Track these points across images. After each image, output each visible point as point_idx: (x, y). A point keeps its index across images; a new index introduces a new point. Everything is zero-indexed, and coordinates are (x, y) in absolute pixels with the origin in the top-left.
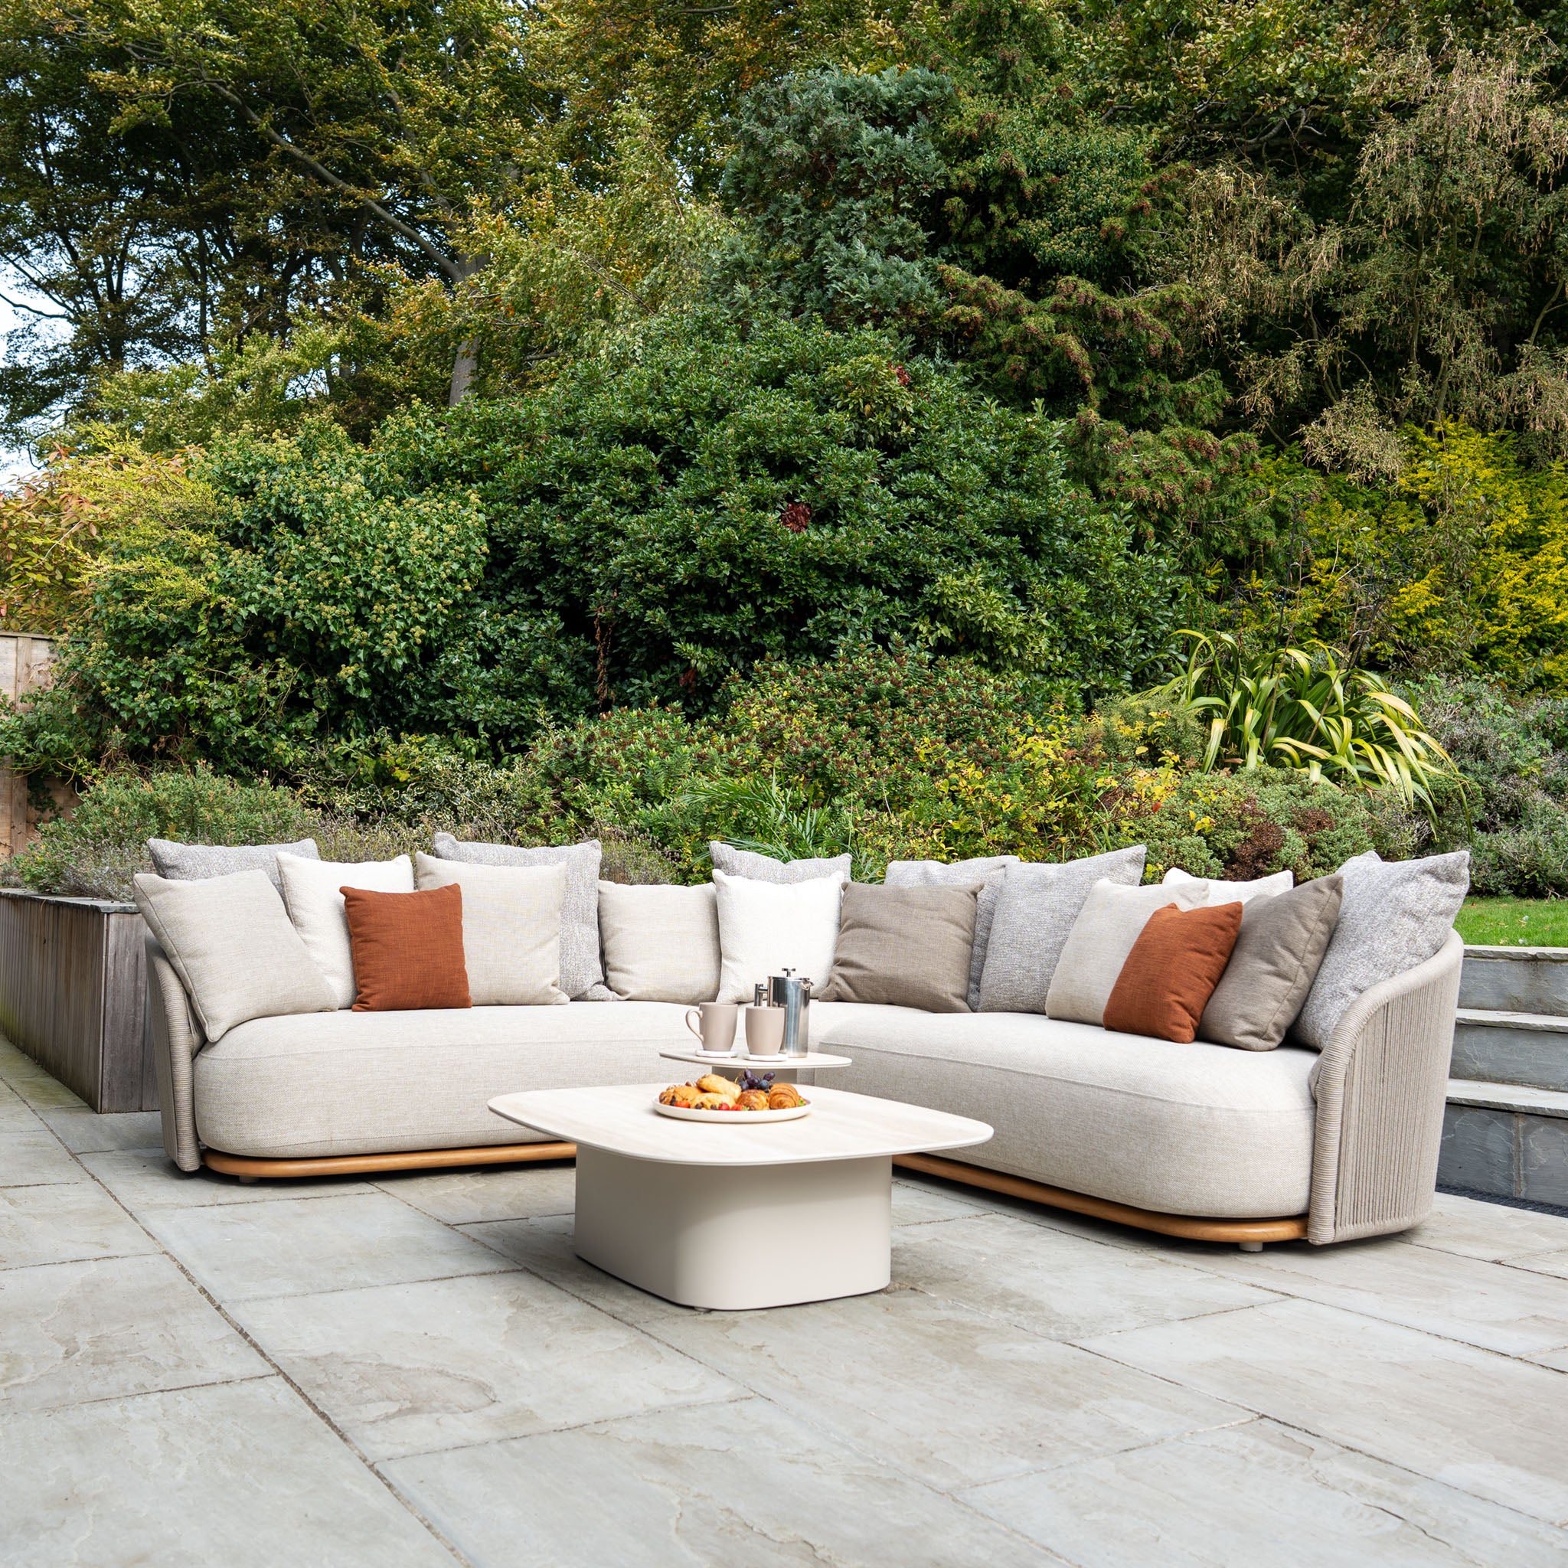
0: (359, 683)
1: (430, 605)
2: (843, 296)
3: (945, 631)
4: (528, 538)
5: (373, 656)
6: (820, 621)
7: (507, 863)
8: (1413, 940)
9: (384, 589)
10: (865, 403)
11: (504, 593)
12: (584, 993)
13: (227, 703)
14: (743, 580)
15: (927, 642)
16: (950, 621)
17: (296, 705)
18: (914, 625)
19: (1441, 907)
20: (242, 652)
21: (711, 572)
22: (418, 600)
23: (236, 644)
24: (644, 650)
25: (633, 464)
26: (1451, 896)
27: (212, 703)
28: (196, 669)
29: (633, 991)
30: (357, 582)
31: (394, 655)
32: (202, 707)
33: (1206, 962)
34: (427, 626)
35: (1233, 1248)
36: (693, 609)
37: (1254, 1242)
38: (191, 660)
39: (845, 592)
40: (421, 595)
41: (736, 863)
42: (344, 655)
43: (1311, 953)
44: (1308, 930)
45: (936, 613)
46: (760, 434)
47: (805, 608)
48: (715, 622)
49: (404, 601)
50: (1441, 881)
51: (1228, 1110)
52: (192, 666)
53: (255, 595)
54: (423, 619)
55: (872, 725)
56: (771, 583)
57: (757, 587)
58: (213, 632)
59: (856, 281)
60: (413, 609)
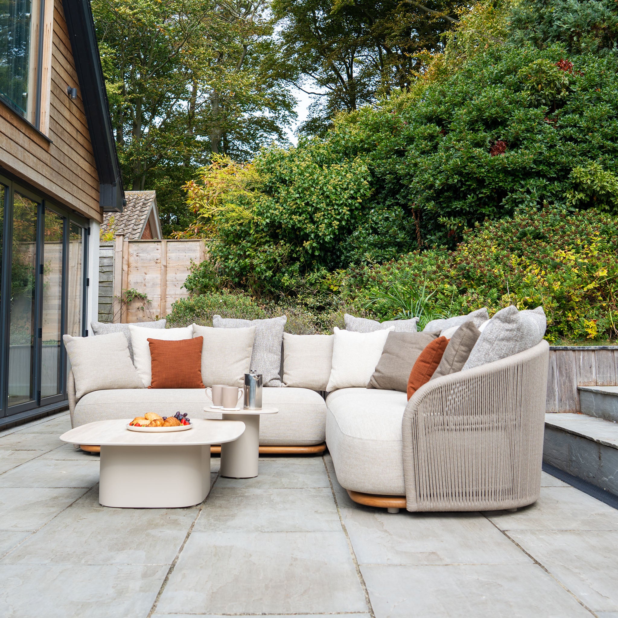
0: (313, 248)
1: (340, 211)
2: (561, 27)
3: (581, 196)
4: (388, 174)
5: (317, 236)
6: (509, 198)
7: (236, 327)
8: (487, 354)
9: (318, 206)
10: (538, 85)
11: (385, 200)
12: (267, 383)
13: (261, 262)
14: (467, 183)
15: (572, 203)
16: (583, 191)
17: (291, 260)
18: (564, 195)
19: (501, 336)
20: (268, 239)
21: (450, 181)
22: (335, 209)
23: (266, 236)
24: (433, 221)
25: (429, 134)
26: (507, 330)
27: (255, 262)
28: (252, 248)
29: (289, 383)
30: (307, 204)
31: (325, 235)
32: (252, 264)
33: (426, 367)
34: (340, 221)
35: (384, 510)
36: (449, 200)
37: (393, 507)
38: (249, 244)
39: (522, 182)
40: (336, 207)
41: (351, 324)
42: (306, 237)
43: (457, 362)
44: (455, 350)
45: (577, 187)
46: (479, 110)
47: (502, 193)
48: (457, 205)
49: (328, 210)
50: (504, 322)
51: (359, 439)
52: (250, 247)
53: (269, 214)
54: (338, 217)
55: (521, 249)
56: (481, 182)
57: (474, 185)
58: (257, 232)
59: (566, 18)
60: (333, 213)
